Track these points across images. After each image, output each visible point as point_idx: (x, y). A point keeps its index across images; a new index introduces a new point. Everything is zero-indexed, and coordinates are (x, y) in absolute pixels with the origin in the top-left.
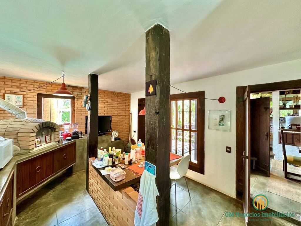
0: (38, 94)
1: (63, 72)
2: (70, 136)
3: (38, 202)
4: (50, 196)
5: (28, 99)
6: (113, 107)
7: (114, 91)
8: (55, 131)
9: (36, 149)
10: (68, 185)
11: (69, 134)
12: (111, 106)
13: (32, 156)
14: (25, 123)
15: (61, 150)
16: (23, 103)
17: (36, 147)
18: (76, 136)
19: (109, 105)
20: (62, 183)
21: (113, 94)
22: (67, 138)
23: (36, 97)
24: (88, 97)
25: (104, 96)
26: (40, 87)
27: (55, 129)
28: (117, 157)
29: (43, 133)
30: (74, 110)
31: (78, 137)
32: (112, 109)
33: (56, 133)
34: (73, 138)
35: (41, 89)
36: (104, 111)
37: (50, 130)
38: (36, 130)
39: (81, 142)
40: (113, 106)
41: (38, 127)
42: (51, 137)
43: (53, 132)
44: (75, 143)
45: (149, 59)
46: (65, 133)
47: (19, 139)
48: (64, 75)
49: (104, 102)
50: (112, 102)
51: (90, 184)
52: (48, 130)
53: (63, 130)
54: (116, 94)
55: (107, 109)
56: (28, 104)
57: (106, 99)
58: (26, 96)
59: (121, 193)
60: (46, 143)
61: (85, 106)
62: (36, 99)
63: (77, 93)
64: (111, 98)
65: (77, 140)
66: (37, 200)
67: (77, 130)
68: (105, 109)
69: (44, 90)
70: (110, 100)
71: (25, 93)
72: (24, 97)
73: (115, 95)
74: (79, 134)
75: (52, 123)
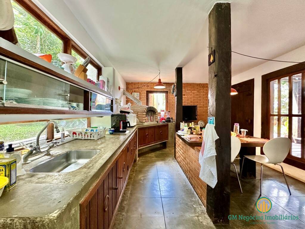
0: (147, 91)
1: (159, 71)
2: (165, 120)
3: (147, 155)
4: (153, 155)
5: (142, 95)
6: (199, 99)
7: (199, 83)
8: (155, 114)
9: (146, 123)
10: (163, 152)
11: (164, 118)
12: (197, 97)
13: (144, 126)
14: (141, 107)
15: (159, 127)
16: (140, 97)
17: (146, 122)
18: (169, 120)
19: (195, 97)
20: (160, 151)
21: (199, 85)
22: (162, 121)
23: (146, 93)
24: (175, 86)
25: (190, 88)
26: (148, 86)
27: (155, 112)
28: (195, 129)
29: (149, 114)
30: (168, 102)
31: (170, 121)
32: (198, 100)
33: (156, 115)
34: (166, 121)
35: (148, 88)
36: (190, 102)
37: (153, 113)
38: (146, 111)
39: (172, 125)
40: (199, 97)
41: (147, 109)
42: (153, 117)
43: (154, 115)
44: (167, 125)
45: (211, 35)
46: (161, 117)
47: (139, 116)
48: (160, 73)
49: (191, 93)
50: (198, 93)
51: (176, 152)
52: (152, 113)
53: (161, 116)
54: (202, 85)
55: (193, 100)
56: (142, 98)
57: (193, 91)
58: (141, 93)
59: (194, 149)
60: (151, 121)
61: (173, 93)
62: (146, 95)
63: (169, 88)
64: (197, 90)
65: (169, 123)
66: (146, 154)
67: (169, 117)
68: (191, 100)
69: (149, 88)
70: (196, 92)
71: (140, 91)
72: (140, 94)
73: (201, 87)
74: (171, 119)
75: (154, 108)
